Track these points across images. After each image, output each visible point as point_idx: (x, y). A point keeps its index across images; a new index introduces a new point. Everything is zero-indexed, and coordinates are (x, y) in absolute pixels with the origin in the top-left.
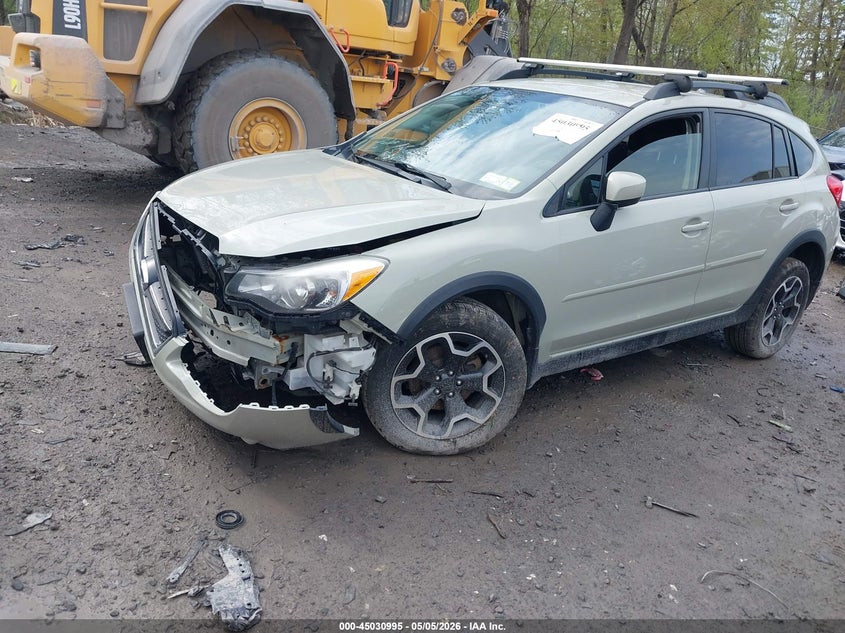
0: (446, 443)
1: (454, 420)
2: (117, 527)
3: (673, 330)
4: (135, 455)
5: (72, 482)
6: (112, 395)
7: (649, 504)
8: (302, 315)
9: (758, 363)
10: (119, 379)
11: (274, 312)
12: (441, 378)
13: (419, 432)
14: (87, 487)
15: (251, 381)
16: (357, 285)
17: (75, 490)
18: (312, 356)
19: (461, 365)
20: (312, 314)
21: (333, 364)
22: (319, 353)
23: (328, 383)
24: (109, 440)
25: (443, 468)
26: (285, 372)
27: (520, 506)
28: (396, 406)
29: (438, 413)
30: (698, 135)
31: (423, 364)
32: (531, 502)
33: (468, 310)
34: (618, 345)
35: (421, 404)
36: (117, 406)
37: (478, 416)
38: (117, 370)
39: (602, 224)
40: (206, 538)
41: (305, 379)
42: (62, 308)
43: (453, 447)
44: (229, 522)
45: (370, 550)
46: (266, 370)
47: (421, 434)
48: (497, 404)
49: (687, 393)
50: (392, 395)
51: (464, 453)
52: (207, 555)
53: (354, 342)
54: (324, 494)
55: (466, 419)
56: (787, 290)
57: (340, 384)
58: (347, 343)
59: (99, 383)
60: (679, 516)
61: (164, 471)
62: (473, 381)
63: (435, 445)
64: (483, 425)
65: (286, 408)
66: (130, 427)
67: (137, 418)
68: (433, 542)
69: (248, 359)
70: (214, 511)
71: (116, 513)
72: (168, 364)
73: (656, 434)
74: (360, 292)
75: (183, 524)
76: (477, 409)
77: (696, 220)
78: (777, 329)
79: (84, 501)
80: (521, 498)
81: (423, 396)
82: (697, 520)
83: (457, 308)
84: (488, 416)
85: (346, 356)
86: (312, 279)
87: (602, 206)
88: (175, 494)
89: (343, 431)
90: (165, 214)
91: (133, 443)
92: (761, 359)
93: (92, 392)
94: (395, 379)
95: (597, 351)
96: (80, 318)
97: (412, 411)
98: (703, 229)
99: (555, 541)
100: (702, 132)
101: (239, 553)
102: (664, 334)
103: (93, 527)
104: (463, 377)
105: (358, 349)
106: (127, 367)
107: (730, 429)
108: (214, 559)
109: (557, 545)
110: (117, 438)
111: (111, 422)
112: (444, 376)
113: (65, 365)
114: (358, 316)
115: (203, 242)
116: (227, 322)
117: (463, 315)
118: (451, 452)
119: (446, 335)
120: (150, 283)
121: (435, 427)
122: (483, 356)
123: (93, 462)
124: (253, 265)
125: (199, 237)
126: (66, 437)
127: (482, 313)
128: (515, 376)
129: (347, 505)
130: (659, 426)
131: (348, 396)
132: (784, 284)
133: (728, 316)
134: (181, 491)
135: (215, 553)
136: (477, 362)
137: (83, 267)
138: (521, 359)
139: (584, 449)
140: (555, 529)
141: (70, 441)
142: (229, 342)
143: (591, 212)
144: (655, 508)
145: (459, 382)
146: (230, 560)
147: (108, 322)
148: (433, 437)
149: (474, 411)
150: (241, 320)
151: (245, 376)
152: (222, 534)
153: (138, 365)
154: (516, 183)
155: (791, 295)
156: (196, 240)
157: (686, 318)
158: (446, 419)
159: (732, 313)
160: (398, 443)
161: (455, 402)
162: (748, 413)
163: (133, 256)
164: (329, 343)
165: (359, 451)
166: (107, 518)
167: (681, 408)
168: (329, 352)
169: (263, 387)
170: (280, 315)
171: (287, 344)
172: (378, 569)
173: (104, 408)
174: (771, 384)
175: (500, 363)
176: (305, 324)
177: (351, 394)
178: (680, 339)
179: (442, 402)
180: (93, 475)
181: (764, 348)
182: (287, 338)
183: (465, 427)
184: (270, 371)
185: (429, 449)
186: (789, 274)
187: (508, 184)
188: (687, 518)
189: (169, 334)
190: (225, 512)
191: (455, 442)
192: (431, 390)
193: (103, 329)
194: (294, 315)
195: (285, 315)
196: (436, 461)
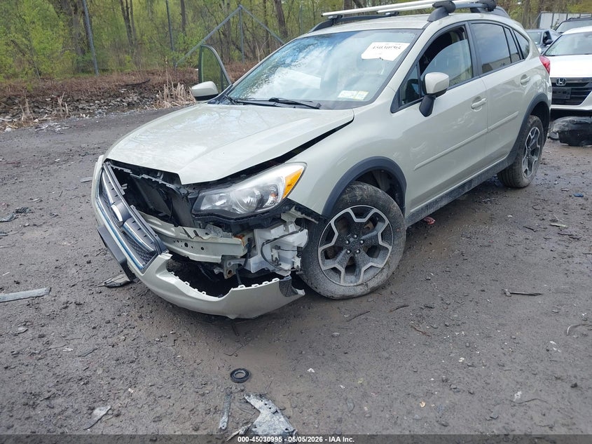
0: (361, 287)
1: (363, 269)
2: (163, 401)
3: (475, 178)
4: (148, 349)
5: (113, 379)
6: (109, 312)
7: (508, 294)
8: (255, 216)
9: (524, 190)
10: (109, 300)
11: (235, 217)
12: (349, 242)
13: (342, 283)
14: (126, 379)
15: (221, 274)
16: (289, 185)
17: (119, 384)
18: (263, 244)
19: (361, 229)
20: (263, 213)
21: (278, 248)
22: (268, 241)
23: (277, 262)
24: (124, 343)
25: (364, 304)
26: (246, 262)
27: (428, 317)
28: (324, 268)
29: (352, 267)
30: (466, 41)
31: (337, 234)
32: (434, 312)
33: (361, 189)
34: (447, 195)
35: (339, 263)
36: (117, 319)
37: (378, 263)
38: (104, 294)
39: (427, 111)
40: (231, 393)
41: (261, 262)
42: (40, 260)
43: (366, 288)
44: (240, 377)
45: (347, 371)
46: (230, 263)
47: (344, 284)
48: (390, 252)
49: (491, 219)
50: (320, 261)
51: (374, 291)
52: (238, 404)
53: (292, 228)
54: (295, 341)
55: (371, 267)
56: (532, 137)
57: (286, 261)
58: (287, 229)
59: (94, 305)
60: (530, 297)
61: (176, 354)
62: (371, 238)
63: (354, 289)
64: (383, 268)
65: (264, 284)
66: (135, 331)
67: (136, 324)
68: (386, 355)
69: (220, 258)
70: (227, 373)
71: (158, 392)
72: (158, 276)
73: (487, 249)
74: (293, 189)
75: (209, 388)
76: (376, 257)
77: (478, 99)
78: (530, 164)
79: (130, 390)
80: (425, 311)
81: (340, 257)
82: (543, 297)
83: (353, 189)
84: (386, 261)
85: (290, 239)
86: (257, 187)
87: (425, 98)
88: (191, 368)
89: (297, 294)
90: (119, 168)
91: (142, 342)
92: (525, 187)
93: (93, 314)
94: (320, 249)
95: (436, 202)
96: (57, 264)
97: (335, 269)
98: (483, 104)
99: (463, 333)
100: (467, 38)
101: (261, 396)
102: (470, 181)
103: (146, 406)
104: (363, 237)
105: (296, 232)
106: (110, 290)
107: (530, 235)
108: (244, 406)
109: (466, 335)
110: (129, 340)
111: (119, 330)
112: (352, 240)
113: (63, 299)
114: (294, 208)
115: (163, 180)
116: (197, 235)
117: (358, 192)
118: (366, 292)
119: (349, 210)
120: (124, 222)
121: (352, 278)
122: (375, 220)
123: (121, 361)
124: (210, 188)
125: (159, 177)
126: (91, 348)
127: (369, 189)
128: (399, 228)
129: (315, 344)
130: (486, 244)
131: (293, 268)
132: (530, 134)
133: (503, 161)
134: (195, 365)
135: (243, 401)
136: (370, 225)
137: (39, 228)
138: (400, 215)
139: (448, 269)
140: (459, 325)
141: (96, 351)
142: (202, 249)
143: (418, 105)
144: (513, 296)
145: (362, 242)
146: (257, 403)
147: (80, 262)
148: (352, 285)
149: (375, 260)
150: (205, 231)
151: (216, 271)
152: (240, 387)
153: (119, 287)
154: (365, 94)
155: (534, 141)
156: (157, 180)
157: (480, 169)
158: (357, 270)
159: (504, 160)
160: (329, 294)
161: (361, 256)
162: (536, 223)
163: (97, 206)
164: (276, 232)
165: (304, 307)
166: (152, 397)
167: (493, 229)
168: (275, 239)
169: (230, 276)
170: (239, 219)
171: (245, 239)
172: (360, 382)
173: (109, 322)
174: (539, 201)
175: (387, 222)
176: (260, 222)
177: (295, 266)
178: (479, 183)
179: (352, 259)
180: (126, 370)
181: (525, 180)
182: (244, 236)
183: (371, 273)
184: (232, 263)
185: (351, 294)
186: (532, 126)
187: (360, 96)
188: (536, 297)
189: (153, 255)
190: (234, 372)
191: (367, 285)
192: (344, 252)
193: (78, 268)
194: (250, 217)
195: (243, 218)
196: (358, 300)
